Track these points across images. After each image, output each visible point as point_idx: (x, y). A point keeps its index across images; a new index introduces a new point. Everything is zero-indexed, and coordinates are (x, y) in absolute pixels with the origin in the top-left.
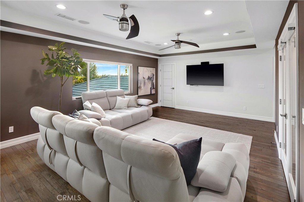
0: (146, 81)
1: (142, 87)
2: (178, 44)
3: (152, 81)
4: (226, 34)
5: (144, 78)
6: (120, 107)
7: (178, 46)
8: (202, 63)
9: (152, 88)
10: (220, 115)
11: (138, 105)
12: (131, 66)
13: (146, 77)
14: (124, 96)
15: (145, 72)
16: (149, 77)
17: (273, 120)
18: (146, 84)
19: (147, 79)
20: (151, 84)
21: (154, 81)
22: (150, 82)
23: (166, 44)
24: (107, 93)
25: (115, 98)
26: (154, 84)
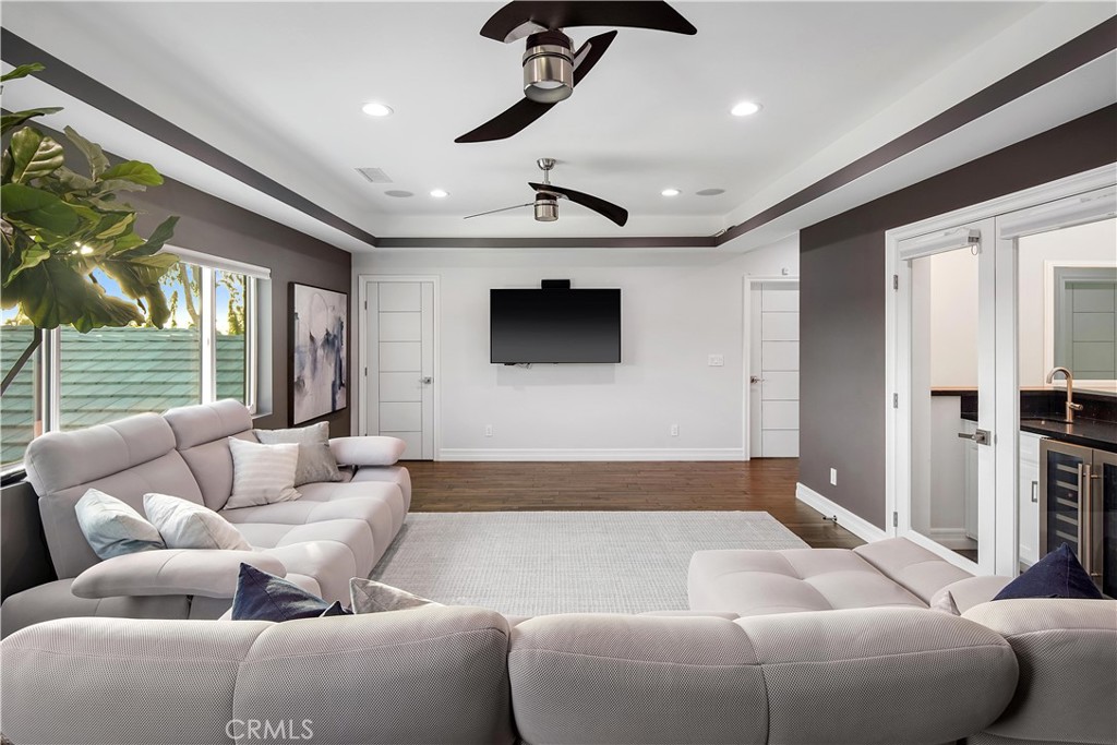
0: (320, 352)
1: (308, 383)
2: (548, 202)
3: (338, 351)
4: (670, 193)
5: (312, 338)
6: (265, 491)
7: (548, 212)
8: (543, 282)
9: (338, 382)
10: (608, 463)
11: (343, 468)
12: (258, 281)
13: (320, 337)
14: (256, 435)
15: (315, 309)
16: (328, 334)
17: (743, 454)
18: (319, 366)
19: (323, 345)
20: (333, 365)
21: (343, 354)
22: (332, 357)
23: (438, 194)
24: (177, 427)
25: (224, 451)
26: (344, 364)
